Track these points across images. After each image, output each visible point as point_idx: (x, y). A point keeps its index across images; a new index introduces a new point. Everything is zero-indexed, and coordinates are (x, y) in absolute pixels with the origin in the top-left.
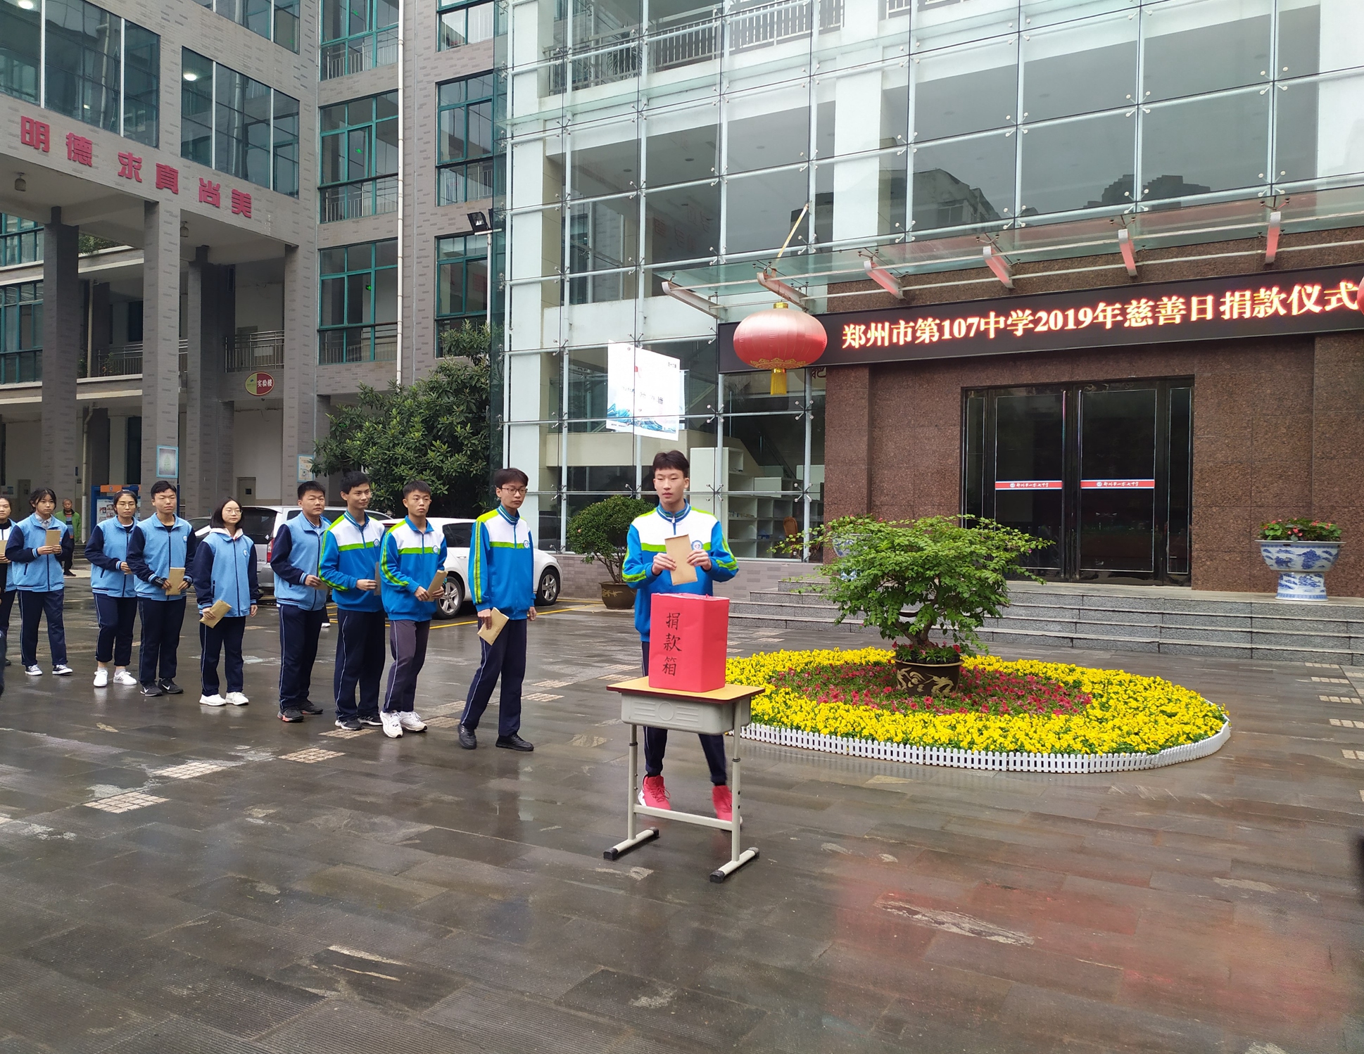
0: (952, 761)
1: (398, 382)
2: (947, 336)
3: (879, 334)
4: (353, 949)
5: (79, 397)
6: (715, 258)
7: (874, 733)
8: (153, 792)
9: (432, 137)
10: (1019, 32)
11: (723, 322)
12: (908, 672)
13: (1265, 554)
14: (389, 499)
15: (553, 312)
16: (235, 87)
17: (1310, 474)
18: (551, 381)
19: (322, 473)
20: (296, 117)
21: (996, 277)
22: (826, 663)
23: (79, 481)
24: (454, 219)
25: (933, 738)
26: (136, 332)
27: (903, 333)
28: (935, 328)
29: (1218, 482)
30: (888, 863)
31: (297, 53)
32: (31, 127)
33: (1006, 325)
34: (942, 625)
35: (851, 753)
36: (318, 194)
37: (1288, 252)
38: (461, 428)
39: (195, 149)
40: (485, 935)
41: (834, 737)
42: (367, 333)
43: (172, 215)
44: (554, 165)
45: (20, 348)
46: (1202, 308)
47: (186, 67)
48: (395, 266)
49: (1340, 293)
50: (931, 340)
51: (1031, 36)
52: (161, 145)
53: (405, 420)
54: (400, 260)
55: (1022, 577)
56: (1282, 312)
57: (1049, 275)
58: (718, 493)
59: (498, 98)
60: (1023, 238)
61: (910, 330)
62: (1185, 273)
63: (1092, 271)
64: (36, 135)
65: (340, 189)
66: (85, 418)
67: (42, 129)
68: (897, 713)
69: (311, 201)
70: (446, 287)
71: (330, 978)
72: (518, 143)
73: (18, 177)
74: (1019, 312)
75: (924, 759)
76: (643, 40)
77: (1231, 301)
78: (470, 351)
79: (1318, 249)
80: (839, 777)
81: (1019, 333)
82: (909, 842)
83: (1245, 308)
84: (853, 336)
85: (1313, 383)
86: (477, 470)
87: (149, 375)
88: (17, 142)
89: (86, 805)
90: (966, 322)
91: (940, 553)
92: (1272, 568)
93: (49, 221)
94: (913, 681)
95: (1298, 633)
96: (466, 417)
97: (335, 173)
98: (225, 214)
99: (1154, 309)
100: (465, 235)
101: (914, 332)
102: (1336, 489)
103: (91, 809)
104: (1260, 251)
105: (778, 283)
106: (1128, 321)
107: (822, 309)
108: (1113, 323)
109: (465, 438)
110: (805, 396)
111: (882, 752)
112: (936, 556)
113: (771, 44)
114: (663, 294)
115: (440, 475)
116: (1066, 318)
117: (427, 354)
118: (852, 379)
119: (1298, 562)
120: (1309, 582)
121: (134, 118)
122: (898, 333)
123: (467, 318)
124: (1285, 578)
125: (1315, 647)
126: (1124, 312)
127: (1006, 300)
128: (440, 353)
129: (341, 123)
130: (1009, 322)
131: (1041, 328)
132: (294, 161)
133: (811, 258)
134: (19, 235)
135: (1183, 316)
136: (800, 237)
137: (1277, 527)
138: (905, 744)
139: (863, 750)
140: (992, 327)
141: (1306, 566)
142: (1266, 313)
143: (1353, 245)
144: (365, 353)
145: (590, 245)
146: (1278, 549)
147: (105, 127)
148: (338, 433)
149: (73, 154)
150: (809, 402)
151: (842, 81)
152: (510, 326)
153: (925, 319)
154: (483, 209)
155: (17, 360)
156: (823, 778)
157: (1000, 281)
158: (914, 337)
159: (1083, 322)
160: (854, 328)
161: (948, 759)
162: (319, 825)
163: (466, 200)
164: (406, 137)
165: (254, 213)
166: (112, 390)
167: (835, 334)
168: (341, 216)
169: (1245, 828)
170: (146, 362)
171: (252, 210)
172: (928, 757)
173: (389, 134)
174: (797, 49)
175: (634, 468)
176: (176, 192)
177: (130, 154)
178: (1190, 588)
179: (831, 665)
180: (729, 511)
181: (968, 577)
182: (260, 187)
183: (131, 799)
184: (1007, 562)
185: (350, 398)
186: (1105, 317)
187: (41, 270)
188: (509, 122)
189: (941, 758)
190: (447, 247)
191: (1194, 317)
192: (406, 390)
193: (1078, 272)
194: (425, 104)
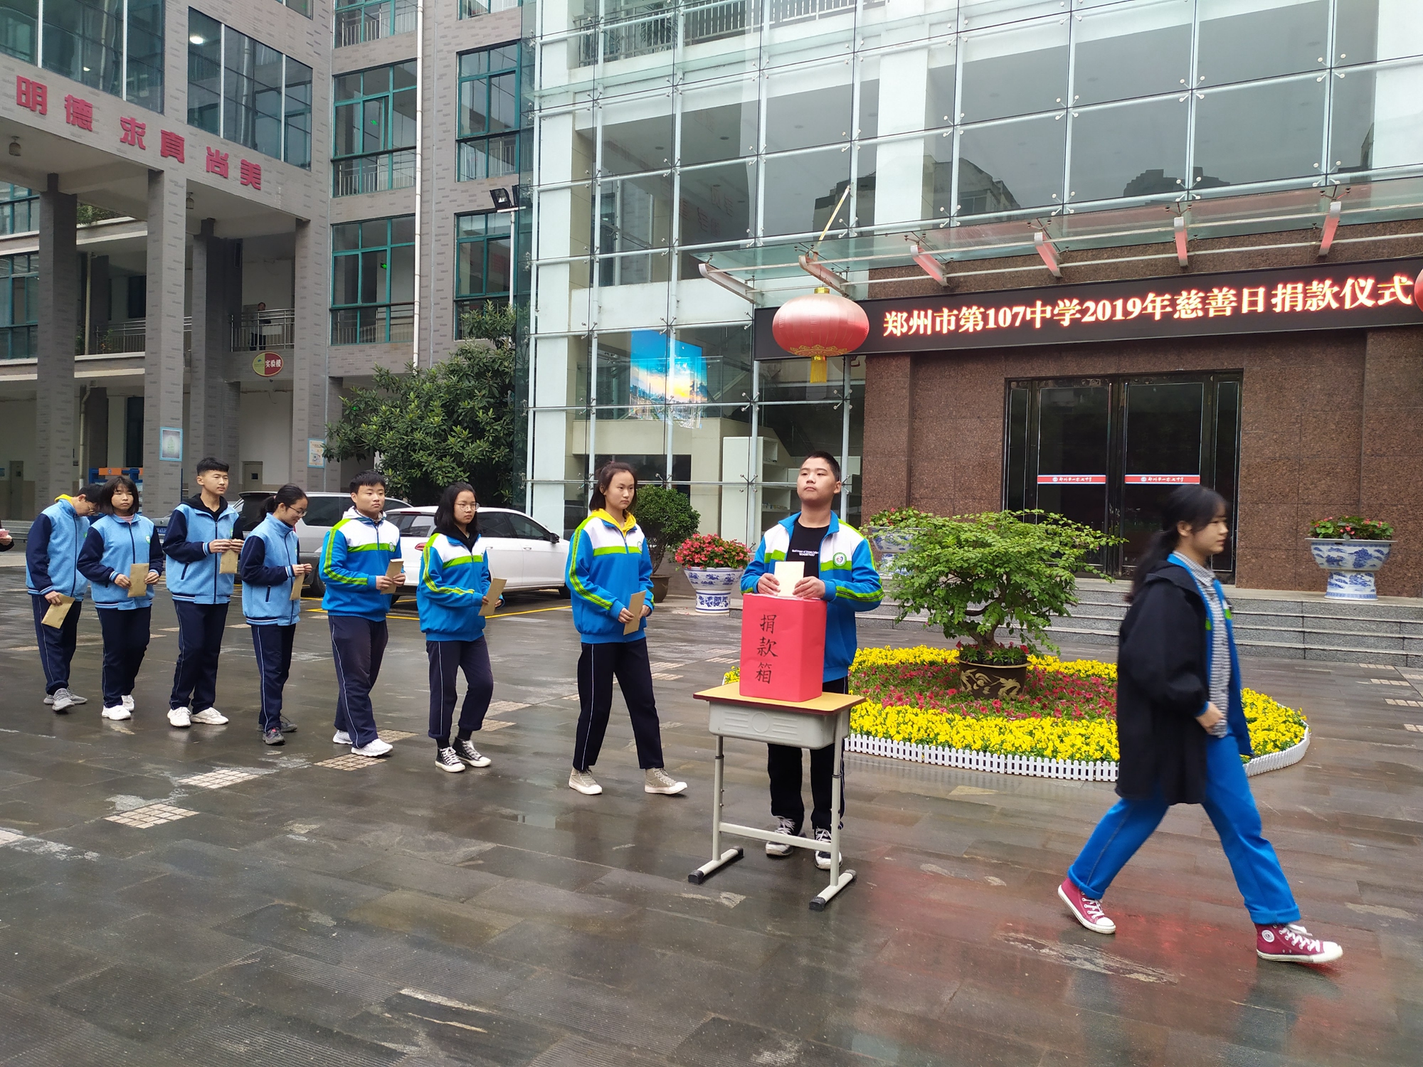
0: (1035, 770)
1: (415, 365)
2: (991, 325)
3: (921, 321)
4: (429, 992)
5: (77, 375)
6: (751, 241)
7: (949, 740)
8: (181, 804)
9: (453, 109)
10: (1071, 11)
11: (760, 307)
12: (974, 674)
13: (1315, 552)
14: (406, 486)
15: (581, 295)
16: (244, 53)
17: (1358, 471)
18: (578, 365)
19: (335, 458)
20: (308, 85)
21: (1044, 264)
22: (880, 662)
23: (76, 464)
24: (475, 195)
25: (1013, 745)
26: (137, 307)
27: (946, 321)
28: (980, 317)
29: (1265, 479)
30: (997, 887)
31: (311, 18)
32: (27, 87)
33: (1053, 315)
34: (1008, 624)
35: (927, 760)
36: (331, 167)
37: (1342, 244)
38: (483, 413)
39: (202, 116)
40: (575, 975)
41: (908, 743)
42: (381, 314)
43: (176, 184)
44: (584, 140)
45: (13, 323)
46: (1253, 300)
47: (193, 30)
48: (411, 244)
49: (1394, 287)
50: (975, 329)
51: (1083, 17)
52: (165, 111)
53: (423, 404)
54: (417, 238)
55: (1090, 575)
56: (1335, 305)
57: (1098, 264)
58: (752, 483)
59: (524, 68)
60: (1071, 225)
61: (953, 319)
62: (1237, 264)
63: (1142, 260)
64: (33, 96)
65: (355, 161)
66: (82, 398)
67: (39, 91)
68: (968, 717)
69: (324, 174)
70: (466, 269)
71: (408, 1030)
72: (547, 116)
73: (13, 141)
74: (1066, 301)
75: (1006, 767)
76: (679, 11)
77: (1283, 294)
78: (492, 333)
79: (1373, 241)
80: (919, 788)
81: (1066, 323)
82: (1013, 862)
83: (1296, 301)
84: (895, 324)
85: (1363, 381)
86: (499, 457)
87: (152, 353)
88: (12, 103)
89: (107, 819)
90: (1011, 311)
91: (1011, 550)
92: (1321, 567)
93: (45, 190)
94: (979, 682)
95: (1351, 633)
96: (488, 402)
97: (349, 145)
98: (233, 185)
99: (1204, 301)
100: (486, 213)
101: (958, 320)
102: (1385, 487)
103: (115, 824)
104: (1314, 243)
105: (820, 267)
106: (1178, 313)
107: (863, 294)
108: (1163, 314)
109: (487, 423)
110: (844, 386)
111: (960, 760)
112: (1006, 553)
113: (813, 18)
114: (698, 275)
115: (460, 462)
116: (1114, 308)
117: (445, 336)
118: (893, 368)
119: (1349, 561)
120: (1360, 581)
121: (136, 83)
122: (942, 322)
123: (490, 299)
124: (1335, 577)
125: (1368, 647)
126: (1173, 303)
127: (1054, 289)
128: (460, 335)
129: (355, 92)
130: (1056, 312)
131: (1088, 318)
132: (306, 132)
133: (852, 242)
134: (12, 203)
135: (1234, 308)
136: (841, 220)
137: (1329, 525)
138: (985, 752)
139: (940, 757)
140: (1038, 316)
141: (1358, 565)
142: (1318, 306)
143: (1408, 238)
144: (381, 333)
145: (618, 224)
146: (1329, 547)
147: (105, 89)
148: (352, 417)
149: (72, 118)
150: (848, 391)
151: (887, 58)
152: (537, 308)
153: (969, 307)
154: (507, 186)
155: (9, 335)
156: (903, 788)
157: (1047, 269)
158: (958, 326)
159: (1132, 313)
160: (896, 316)
161: (1032, 768)
162: (369, 842)
163: (487, 176)
164: (425, 108)
165: (263, 185)
166: (111, 369)
167: (877, 321)
168: (355, 190)
169: (1359, 846)
170: (149, 339)
171: (262, 181)
172: (1009, 766)
173: (406, 105)
174: (841, 24)
175: (665, 457)
176: (182, 161)
177: (133, 120)
178: (1234, 586)
179: (886, 664)
180: (763, 502)
181: (1038, 576)
182: (270, 158)
183: (157, 812)
184: (1076, 559)
185: (365, 381)
186: (1154, 308)
187: (37, 241)
188: (537, 94)
189: (1024, 767)
190: (466, 225)
191: (1245, 309)
192: (423, 373)
193: (1128, 262)
194: (446, 74)
